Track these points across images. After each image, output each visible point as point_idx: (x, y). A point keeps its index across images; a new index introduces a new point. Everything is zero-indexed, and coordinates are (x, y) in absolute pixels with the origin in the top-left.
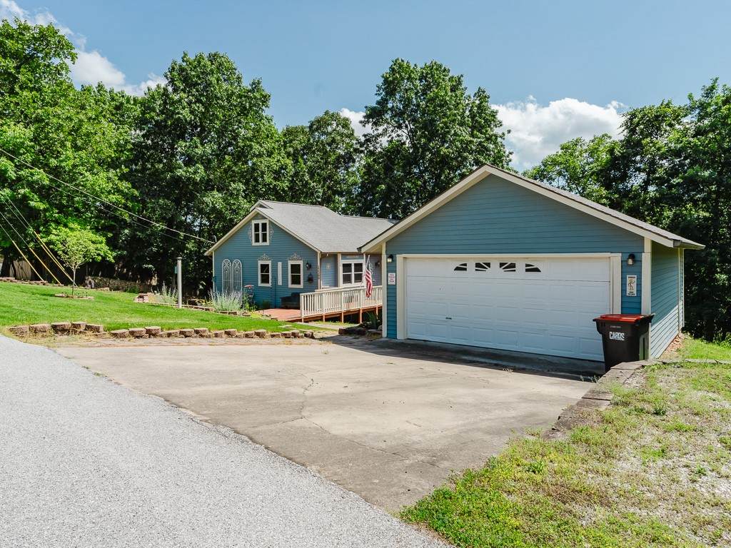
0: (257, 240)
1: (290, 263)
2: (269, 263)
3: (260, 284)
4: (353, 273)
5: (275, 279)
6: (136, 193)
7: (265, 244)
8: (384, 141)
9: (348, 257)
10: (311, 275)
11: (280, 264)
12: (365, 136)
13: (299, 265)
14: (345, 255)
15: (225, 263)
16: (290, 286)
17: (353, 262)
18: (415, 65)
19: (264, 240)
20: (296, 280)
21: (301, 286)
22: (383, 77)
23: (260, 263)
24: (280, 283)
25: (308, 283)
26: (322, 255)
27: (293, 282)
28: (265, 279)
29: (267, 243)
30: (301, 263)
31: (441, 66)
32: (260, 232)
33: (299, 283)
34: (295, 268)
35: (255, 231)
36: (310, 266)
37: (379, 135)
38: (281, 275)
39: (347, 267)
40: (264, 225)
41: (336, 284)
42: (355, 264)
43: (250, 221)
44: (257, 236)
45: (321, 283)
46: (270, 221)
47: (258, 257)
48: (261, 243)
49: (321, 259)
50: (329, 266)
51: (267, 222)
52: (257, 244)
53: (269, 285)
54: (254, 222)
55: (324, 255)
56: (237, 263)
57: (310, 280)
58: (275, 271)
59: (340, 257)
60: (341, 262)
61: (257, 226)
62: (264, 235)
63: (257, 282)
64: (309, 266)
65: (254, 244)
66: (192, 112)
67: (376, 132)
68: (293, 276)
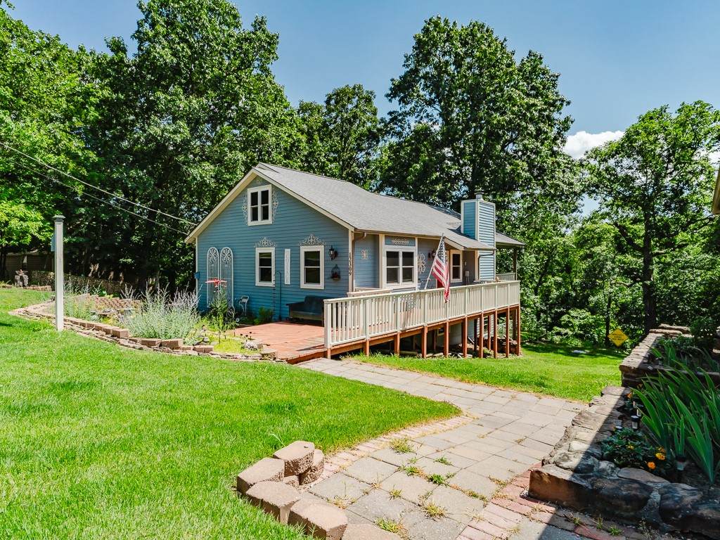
0: (255, 218)
1: (304, 249)
2: (272, 250)
3: (258, 283)
4: (401, 267)
5: (280, 274)
6: (93, 156)
7: (265, 222)
8: (412, 121)
9: (394, 241)
10: (336, 267)
11: (288, 252)
12: (390, 113)
13: (318, 253)
14: (391, 237)
15: (211, 253)
16: (303, 285)
17: (401, 249)
18: (454, 23)
19: (265, 217)
20: (312, 276)
21: (321, 286)
22: (415, 37)
23: (259, 251)
24: (287, 281)
25: (332, 283)
26: (355, 235)
27: (308, 281)
28: (265, 275)
29: (269, 221)
30: (321, 249)
31: (483, 26)
32: (260, 206)
33: (318, 281)
34: (312, 258)
35: (252, 205)
36: (336, 254)
37: (406, 114)
38: (288, 270)
39: (392, 256)
40: (265, 194)
41: (376, 284)
42: (404, 254)
43: (245, 190)
44: (255, 212)
45: (353, 281)
46: (273, 186)
47: (254, 243)
48: (260, 222)
49: (353, 242)
50: (365, 255)
51: (268, 188)
52: (255, 223)
53: (271, 284)
54: (250, 191)
55: (359, 236)
56: (227, 251)
57: (335, 276)
58: (280, 263)
59: (382, 240)
60: (385, 248)
61: (254, 196)
62: (265, 210)
63: (255, 279)
64: (334, 254)
65: (250, 223)
66: (174, 55)
67: (403, 110)
68: (307, 271)
